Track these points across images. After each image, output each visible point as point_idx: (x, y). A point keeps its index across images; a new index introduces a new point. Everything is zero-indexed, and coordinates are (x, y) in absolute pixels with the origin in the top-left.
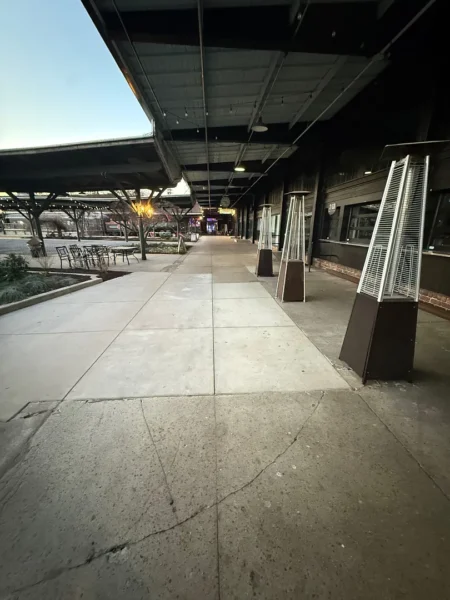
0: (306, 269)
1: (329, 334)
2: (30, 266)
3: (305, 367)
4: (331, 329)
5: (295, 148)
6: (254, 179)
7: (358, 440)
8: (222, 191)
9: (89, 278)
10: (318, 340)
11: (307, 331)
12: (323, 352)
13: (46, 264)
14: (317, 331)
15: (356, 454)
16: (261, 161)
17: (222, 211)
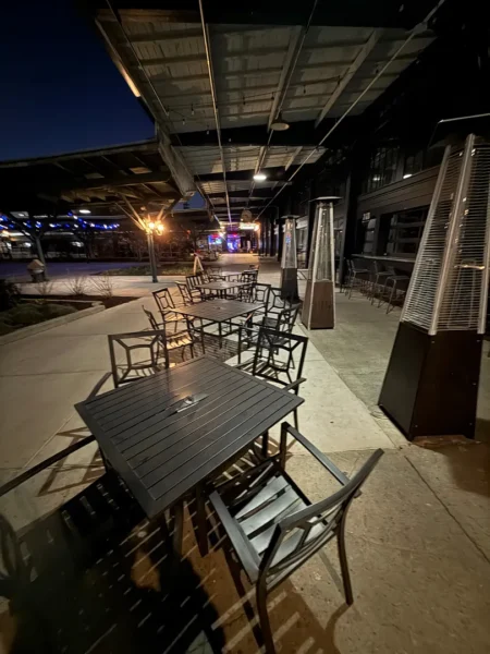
0: (336, 290)
1: (365, 370)
2: (23, 292)
3: (333, 417)
4: (367, 363)
5: (322, 151)
6: (277, 188)
7: (407, 529)
8: (243, 204)
9: (90, 305)
10: (352, 378)
11: (338, 366)
12: (358, 395)
13: (44, 289)
14: (350, 366)
15: (405, 554)
16: (283, 168)
17: (243, 226)
